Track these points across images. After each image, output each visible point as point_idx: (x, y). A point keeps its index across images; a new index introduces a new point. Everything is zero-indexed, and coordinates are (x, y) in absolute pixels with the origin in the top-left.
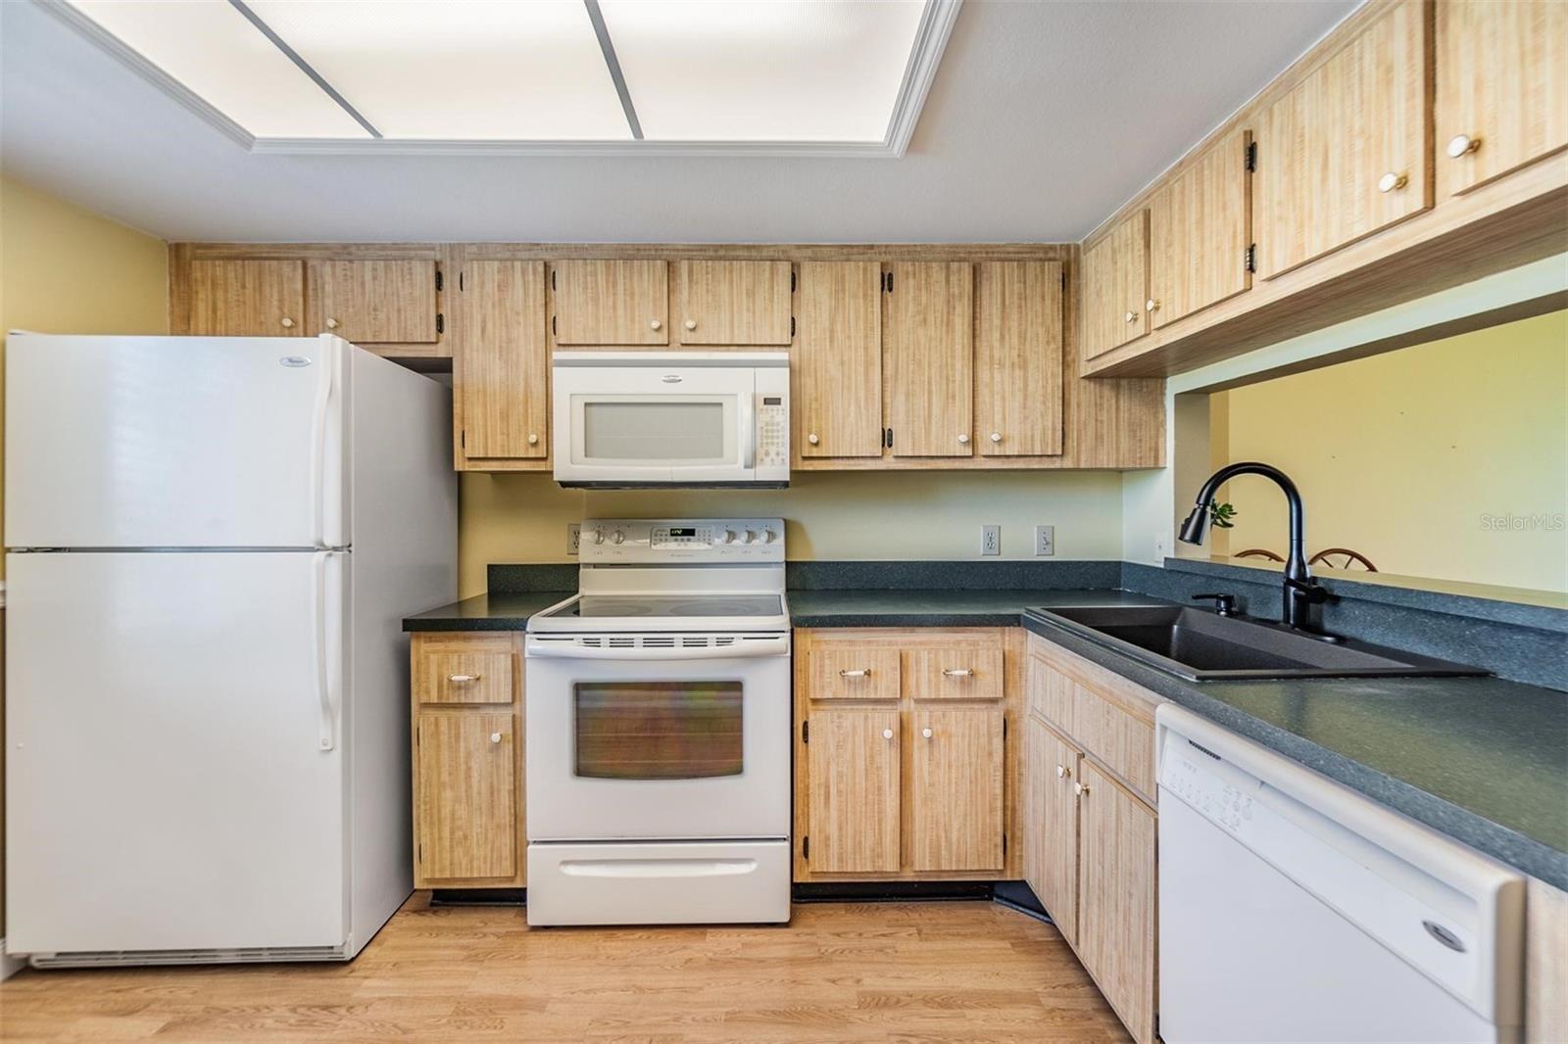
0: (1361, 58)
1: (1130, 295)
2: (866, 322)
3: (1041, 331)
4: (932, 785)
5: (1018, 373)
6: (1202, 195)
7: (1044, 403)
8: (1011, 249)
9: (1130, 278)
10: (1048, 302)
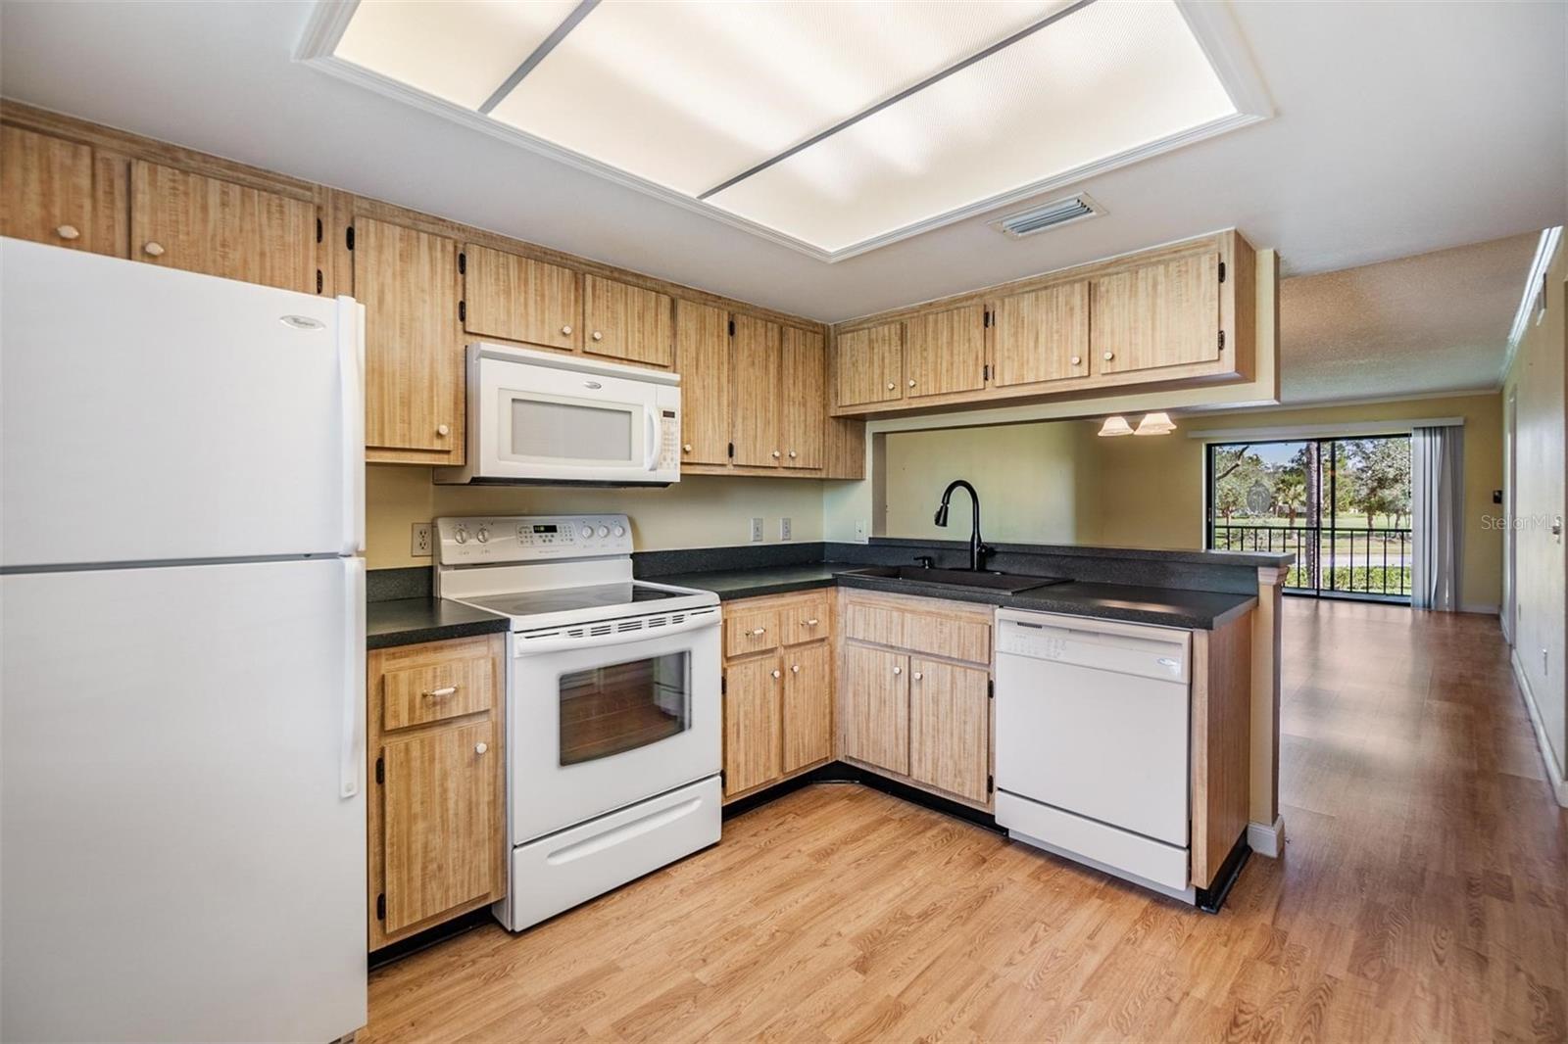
0: (1057, 297)
1: (887, 371)
2: (719, 358)
3: (813, 381)
4: (795, 707)
5: (802, 410)
6: (952, 328)
7: (815, 432)
8: (796, 320)
9: (887, 361)
10: (817, 362)
